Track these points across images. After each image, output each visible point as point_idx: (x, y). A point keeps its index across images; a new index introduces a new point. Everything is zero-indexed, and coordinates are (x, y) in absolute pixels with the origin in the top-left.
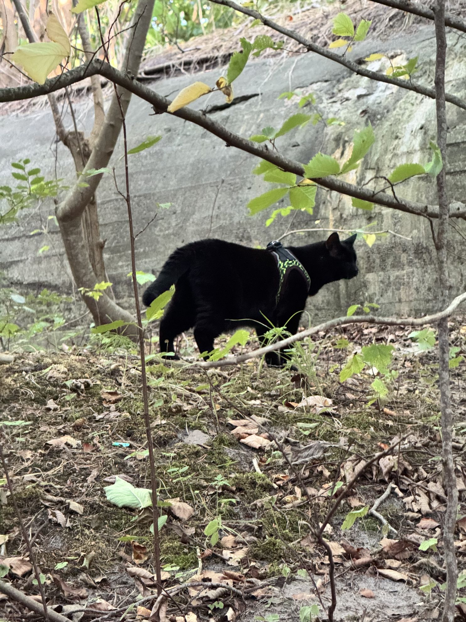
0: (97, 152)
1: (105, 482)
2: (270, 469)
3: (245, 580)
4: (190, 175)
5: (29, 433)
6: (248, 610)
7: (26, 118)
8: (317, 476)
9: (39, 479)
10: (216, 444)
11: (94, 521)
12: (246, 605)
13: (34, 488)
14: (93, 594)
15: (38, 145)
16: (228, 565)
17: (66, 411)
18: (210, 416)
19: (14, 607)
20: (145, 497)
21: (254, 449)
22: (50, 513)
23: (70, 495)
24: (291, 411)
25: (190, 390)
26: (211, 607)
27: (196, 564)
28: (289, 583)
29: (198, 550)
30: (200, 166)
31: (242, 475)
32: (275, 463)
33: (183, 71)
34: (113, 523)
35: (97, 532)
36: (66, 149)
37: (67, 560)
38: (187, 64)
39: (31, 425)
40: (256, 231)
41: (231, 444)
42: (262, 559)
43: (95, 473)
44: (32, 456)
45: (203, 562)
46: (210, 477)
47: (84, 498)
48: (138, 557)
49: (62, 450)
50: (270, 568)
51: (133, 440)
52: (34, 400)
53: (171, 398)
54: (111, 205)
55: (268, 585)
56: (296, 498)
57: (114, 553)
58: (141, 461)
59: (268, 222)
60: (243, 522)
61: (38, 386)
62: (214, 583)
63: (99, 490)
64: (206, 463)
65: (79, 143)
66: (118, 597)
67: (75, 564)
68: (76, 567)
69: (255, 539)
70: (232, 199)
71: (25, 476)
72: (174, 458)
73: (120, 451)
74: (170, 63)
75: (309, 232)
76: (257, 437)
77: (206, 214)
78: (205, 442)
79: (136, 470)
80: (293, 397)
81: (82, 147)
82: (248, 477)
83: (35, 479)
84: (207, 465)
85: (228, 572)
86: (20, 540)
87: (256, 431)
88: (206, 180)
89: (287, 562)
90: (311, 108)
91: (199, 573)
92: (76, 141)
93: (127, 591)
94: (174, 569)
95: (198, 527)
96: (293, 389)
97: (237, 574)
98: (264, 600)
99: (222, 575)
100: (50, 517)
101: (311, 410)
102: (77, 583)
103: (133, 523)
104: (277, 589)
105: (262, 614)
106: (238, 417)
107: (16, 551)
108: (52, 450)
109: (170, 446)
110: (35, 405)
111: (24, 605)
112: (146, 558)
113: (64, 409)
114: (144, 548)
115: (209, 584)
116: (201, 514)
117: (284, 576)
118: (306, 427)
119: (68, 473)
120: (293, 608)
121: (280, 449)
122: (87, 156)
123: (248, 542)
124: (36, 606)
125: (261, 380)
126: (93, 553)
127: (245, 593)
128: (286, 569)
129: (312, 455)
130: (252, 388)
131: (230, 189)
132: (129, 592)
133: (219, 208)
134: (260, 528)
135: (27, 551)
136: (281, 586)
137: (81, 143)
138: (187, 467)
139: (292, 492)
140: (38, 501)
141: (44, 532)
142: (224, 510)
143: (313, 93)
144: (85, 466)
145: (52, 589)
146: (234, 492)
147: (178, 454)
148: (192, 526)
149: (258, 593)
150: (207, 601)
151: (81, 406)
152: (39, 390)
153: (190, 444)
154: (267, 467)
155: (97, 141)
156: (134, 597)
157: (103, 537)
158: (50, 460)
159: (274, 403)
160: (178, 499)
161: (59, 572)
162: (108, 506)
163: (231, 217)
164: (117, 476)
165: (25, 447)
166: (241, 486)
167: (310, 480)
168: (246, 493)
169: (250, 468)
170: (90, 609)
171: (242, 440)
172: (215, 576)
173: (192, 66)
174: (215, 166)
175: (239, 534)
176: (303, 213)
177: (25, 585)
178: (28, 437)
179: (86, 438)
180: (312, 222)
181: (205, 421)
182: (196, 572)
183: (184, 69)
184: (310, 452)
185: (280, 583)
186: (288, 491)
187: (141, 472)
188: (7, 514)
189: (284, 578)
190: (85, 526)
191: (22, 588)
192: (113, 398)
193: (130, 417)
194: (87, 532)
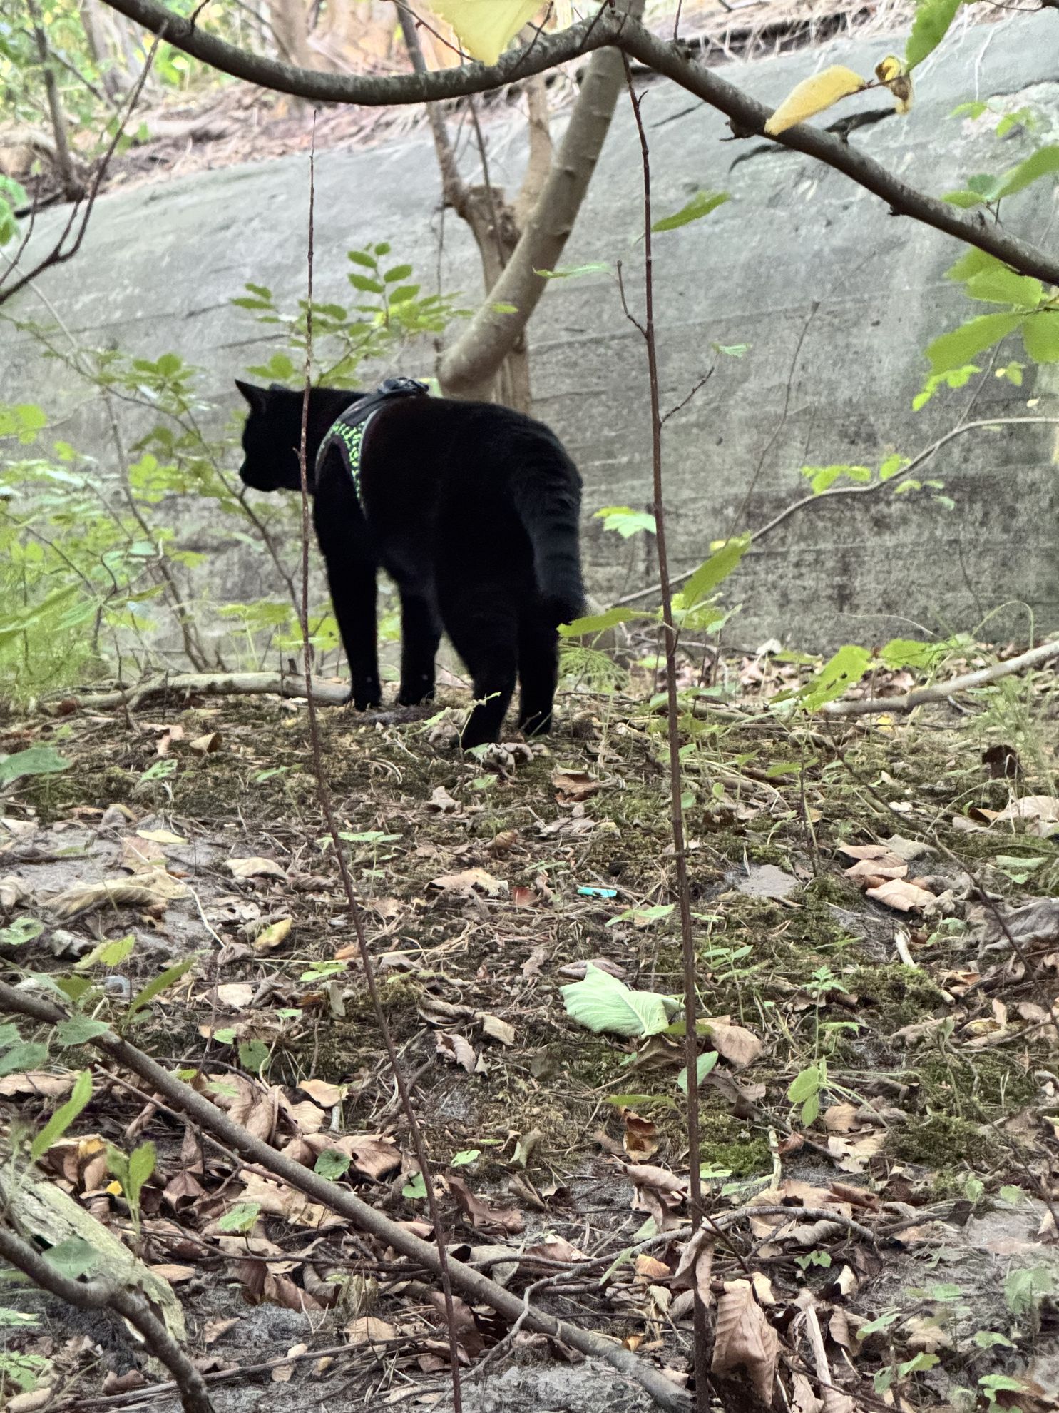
0: (534, 233)
1: (562, 974)
2: (935, 958)
3: (880, 1205)
4: (739, 291)
5: (392, 860)
6: (887, 1273)
7: (368, 156)
8: (1042, 977)
9: (417, 963)
10: (810, 897)
11: (538, 1061)
12: (881, 1264)
13: (405, 982)
14: (536, 1223)
15: (396, 218)
16: (841, 1171)
17: (473, 813)
18: (797, 835)
19: (362, 1244)
20: (653, 1011)
21: (897, 913)
22: (440, 1039)
23: (484, 1001)
24: (981, 829)
25: (751, 775)
26: (803, 1262)
27: (766, 1165)
28: (979, 1216)
29: (772, 1135)
30: (762, 270)
31: (871, 969)
32: (946, 944)
33: (728, 53)
34: (582, 1067)
35: (545, 1086)
36: (462, 224)
37: (478, 1147)
38: (740, 37)
39: (397, 842)
40: (888, 421)
41: (845, 900)
42: (918, 1160)
43: (539, 954)
44: (399, 912)
45: (783, 1161)
46: (799, 972)
47: (514, 1009)
48: (637, 1146)
49: (465, 901)
50: (936, 1182)
51: (624, 882)
52: (400, 787)
53: (709, 793)
54: (558, 356)
55: (933, 1219)
56: (995, 1026)
57: (583, 1135)
58: (642, 930)
59: (919, 402)
60: (874, 1076)
61: (413, 755)
62: (811, 1209)
63: (548, 992)
64: (789, 939)
65: (492, 213)
66: (592, 1232)
67: (496, 1155)
68: (498, 1162)
69: (903, 1114)
70: (836, 347)
71: (385, 955)
72: (715, 927)
73: (596, 907)
74: (699, 35)
75: (1010, 426)
76: (905, 884)
77: (775, 381)
78: (787, 891)
79: (633, 949)
80: (986, 798)
81: (499, 221)
82: (885, 975)
83: (406, 962)
84: (791, 945)
85: (842, 1186)
86: (373, 1098)
87: (903, 870)
88: (776, 303)
89: (974, 1168)
90: (1023, 143)
91: (774, 1186)
92: (485, 209)
93: (612, 1219)
94: (719, 1174)
95: (771, 1083)
96: (985, 779)
97: (861, 1191)
98: (923, 1253)
99: (826, 1192)
100: (441, 1049)
101: (1029, 827)
102: (501, 1198)
103: (625, 1068)
104: (951, 1229)
105: (920, 1283)
106: (862, 838)
107: (364, 1122)
108: (444, 901)
109: (707, 899)
110: (404, 798)
111: (386, 1241)
112: (655, 1149)
113: (469, 808)
114: (651, 1125)
115: (799, 1210)
116: (779, 1054)
117: (970, 1199)
118: (1018, 867)
119: (480, 952)
120: (989, 1272)
121: (960, 913)
122: (511, 242)
123: (886, 1119)
124: (412, 1244)
125: (912, 758)
126: (535, 1133)
127: (880, 1233)
128: (974, 1186)
129: (1032, 929)
130: (893, 774)
131: (831, 324)
132: (618, 1223)
133: (803, 367)
134: (913, 1091)
135: (389, 1123)
136: (962, 1222)
137: (498, 213)
138: (748, 949)
139: (986, 1012)
140: (414, 1012)
141: (426, 1082)
142: (831, 1047)
143: (1030, 108)
144: (517, 939)
145: (444, 1209)
146: (853, 1008)
147: (728, 918)
148: (758, 1080)
149: (909, 1236)
150: (792, 1249)
151: (507, 803)
152: (413, 764)
153: (754, 896)
154: (929, 954)
155: (533, 210)
156: (627, 1234)
157: (558, 1098)
158: (439, 923)
159: (944, 811)
160: (728, 1018)
161: (462, 1171)
162: (570, 1029)
163: (832, 387)
164: (589, 963)
165: (383, 890)
166: (869, 995)
167: (1026, 985)
168: (880, 1010)
169: (890, 953)
170: (532, 1256)
171: (871, 892)
172: (812, 1196)
173: (749, 42)
174: (797, 272)
175: (865, 1102)
176: (998, 383)
177: (386, 1197)
178: (390, 869)
179: (518, 876)
180: (1020, 404)
181: (787, 845)
182: (769, 1184)
183: (731, 49)
184: (1028, 922)
185: (959, 1215)
186: (978, 1009)
187: (642, 954)
188: (343, 1039)
189: (969, 1203)
190: (518, 1071)
191: (379, 1204)
192: (580, 788)
193: (617, 832)
194: (522, 1084)
